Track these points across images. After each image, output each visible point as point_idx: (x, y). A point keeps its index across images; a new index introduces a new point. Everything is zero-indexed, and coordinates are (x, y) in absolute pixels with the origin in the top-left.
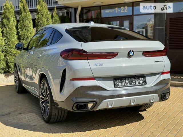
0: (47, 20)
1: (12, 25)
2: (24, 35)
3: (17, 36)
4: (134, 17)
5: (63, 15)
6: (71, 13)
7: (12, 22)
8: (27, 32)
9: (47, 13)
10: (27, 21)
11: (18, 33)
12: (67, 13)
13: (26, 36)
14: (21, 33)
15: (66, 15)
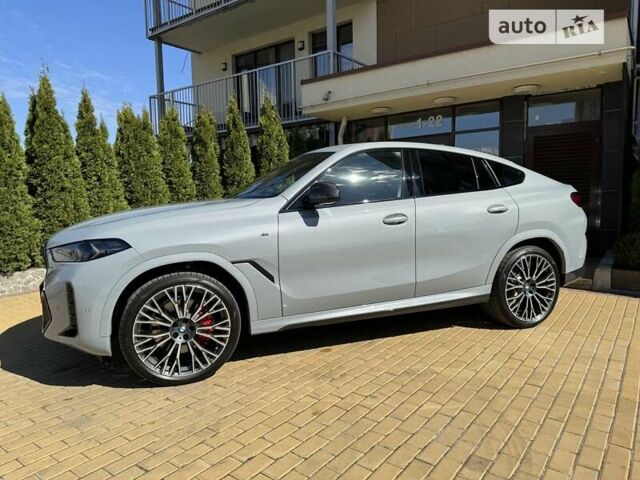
0: (279, 146)
1: (212, 155)
2: (233, 175)
3: (221, 178)
4: (456, 136)
5: (312, 136)
6: (328, 132)
7: (211, 150)
8: (240, 170)
9: (279, 131)
10: (240, 148)
11: (222, 172)
12: (321, 133)
13: (238, 178)
14: (229, 171)
15: (317, 137)
